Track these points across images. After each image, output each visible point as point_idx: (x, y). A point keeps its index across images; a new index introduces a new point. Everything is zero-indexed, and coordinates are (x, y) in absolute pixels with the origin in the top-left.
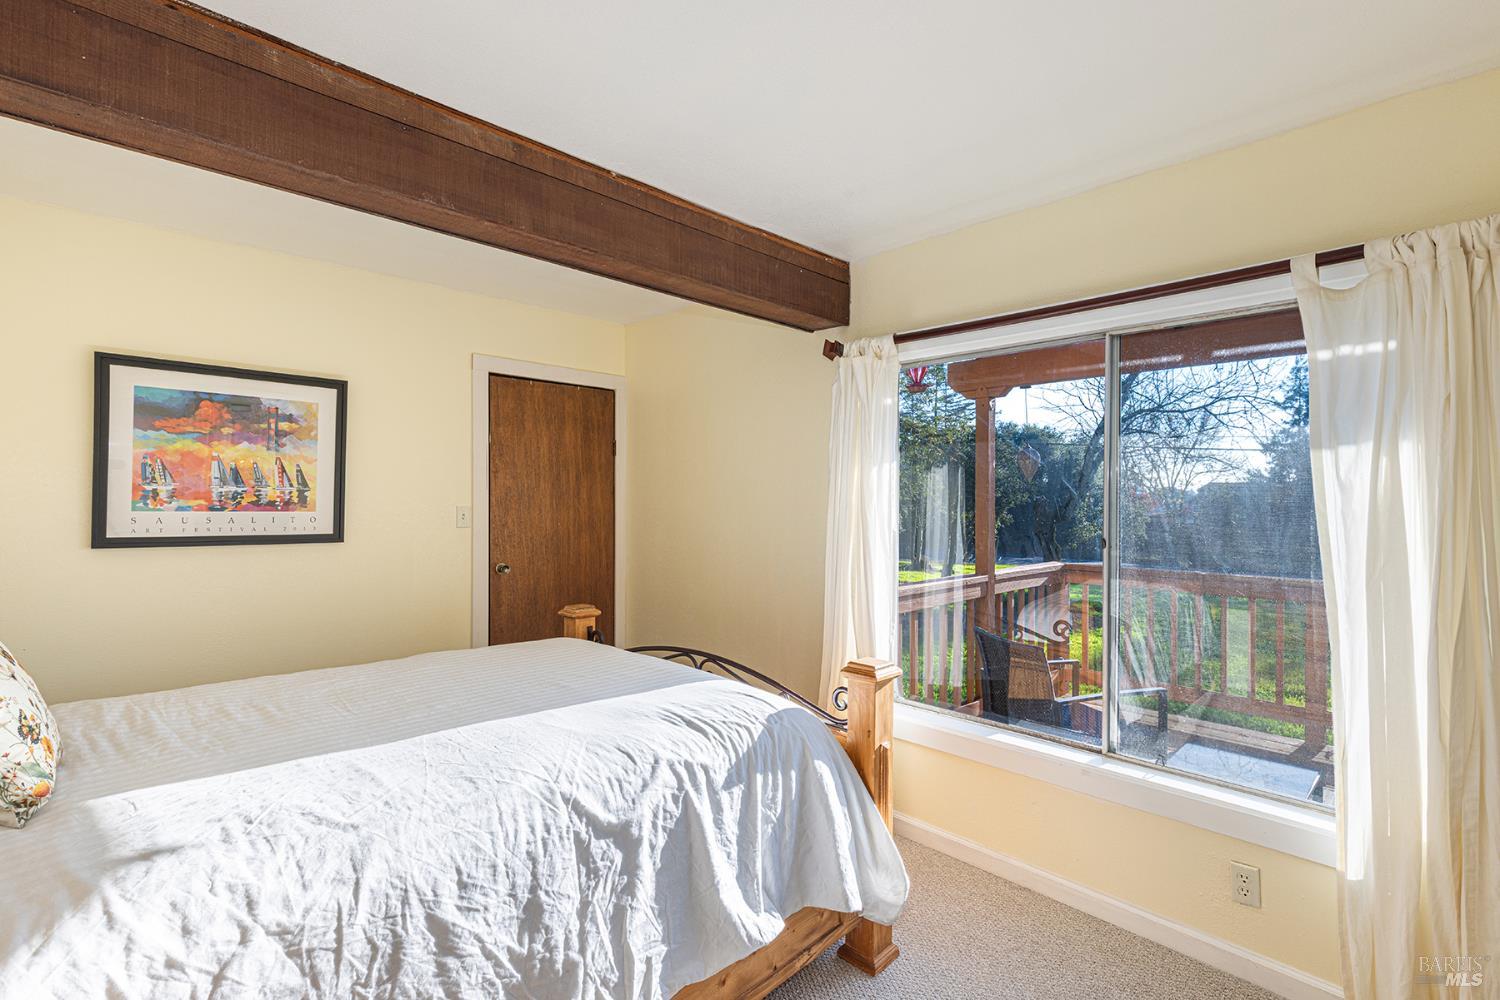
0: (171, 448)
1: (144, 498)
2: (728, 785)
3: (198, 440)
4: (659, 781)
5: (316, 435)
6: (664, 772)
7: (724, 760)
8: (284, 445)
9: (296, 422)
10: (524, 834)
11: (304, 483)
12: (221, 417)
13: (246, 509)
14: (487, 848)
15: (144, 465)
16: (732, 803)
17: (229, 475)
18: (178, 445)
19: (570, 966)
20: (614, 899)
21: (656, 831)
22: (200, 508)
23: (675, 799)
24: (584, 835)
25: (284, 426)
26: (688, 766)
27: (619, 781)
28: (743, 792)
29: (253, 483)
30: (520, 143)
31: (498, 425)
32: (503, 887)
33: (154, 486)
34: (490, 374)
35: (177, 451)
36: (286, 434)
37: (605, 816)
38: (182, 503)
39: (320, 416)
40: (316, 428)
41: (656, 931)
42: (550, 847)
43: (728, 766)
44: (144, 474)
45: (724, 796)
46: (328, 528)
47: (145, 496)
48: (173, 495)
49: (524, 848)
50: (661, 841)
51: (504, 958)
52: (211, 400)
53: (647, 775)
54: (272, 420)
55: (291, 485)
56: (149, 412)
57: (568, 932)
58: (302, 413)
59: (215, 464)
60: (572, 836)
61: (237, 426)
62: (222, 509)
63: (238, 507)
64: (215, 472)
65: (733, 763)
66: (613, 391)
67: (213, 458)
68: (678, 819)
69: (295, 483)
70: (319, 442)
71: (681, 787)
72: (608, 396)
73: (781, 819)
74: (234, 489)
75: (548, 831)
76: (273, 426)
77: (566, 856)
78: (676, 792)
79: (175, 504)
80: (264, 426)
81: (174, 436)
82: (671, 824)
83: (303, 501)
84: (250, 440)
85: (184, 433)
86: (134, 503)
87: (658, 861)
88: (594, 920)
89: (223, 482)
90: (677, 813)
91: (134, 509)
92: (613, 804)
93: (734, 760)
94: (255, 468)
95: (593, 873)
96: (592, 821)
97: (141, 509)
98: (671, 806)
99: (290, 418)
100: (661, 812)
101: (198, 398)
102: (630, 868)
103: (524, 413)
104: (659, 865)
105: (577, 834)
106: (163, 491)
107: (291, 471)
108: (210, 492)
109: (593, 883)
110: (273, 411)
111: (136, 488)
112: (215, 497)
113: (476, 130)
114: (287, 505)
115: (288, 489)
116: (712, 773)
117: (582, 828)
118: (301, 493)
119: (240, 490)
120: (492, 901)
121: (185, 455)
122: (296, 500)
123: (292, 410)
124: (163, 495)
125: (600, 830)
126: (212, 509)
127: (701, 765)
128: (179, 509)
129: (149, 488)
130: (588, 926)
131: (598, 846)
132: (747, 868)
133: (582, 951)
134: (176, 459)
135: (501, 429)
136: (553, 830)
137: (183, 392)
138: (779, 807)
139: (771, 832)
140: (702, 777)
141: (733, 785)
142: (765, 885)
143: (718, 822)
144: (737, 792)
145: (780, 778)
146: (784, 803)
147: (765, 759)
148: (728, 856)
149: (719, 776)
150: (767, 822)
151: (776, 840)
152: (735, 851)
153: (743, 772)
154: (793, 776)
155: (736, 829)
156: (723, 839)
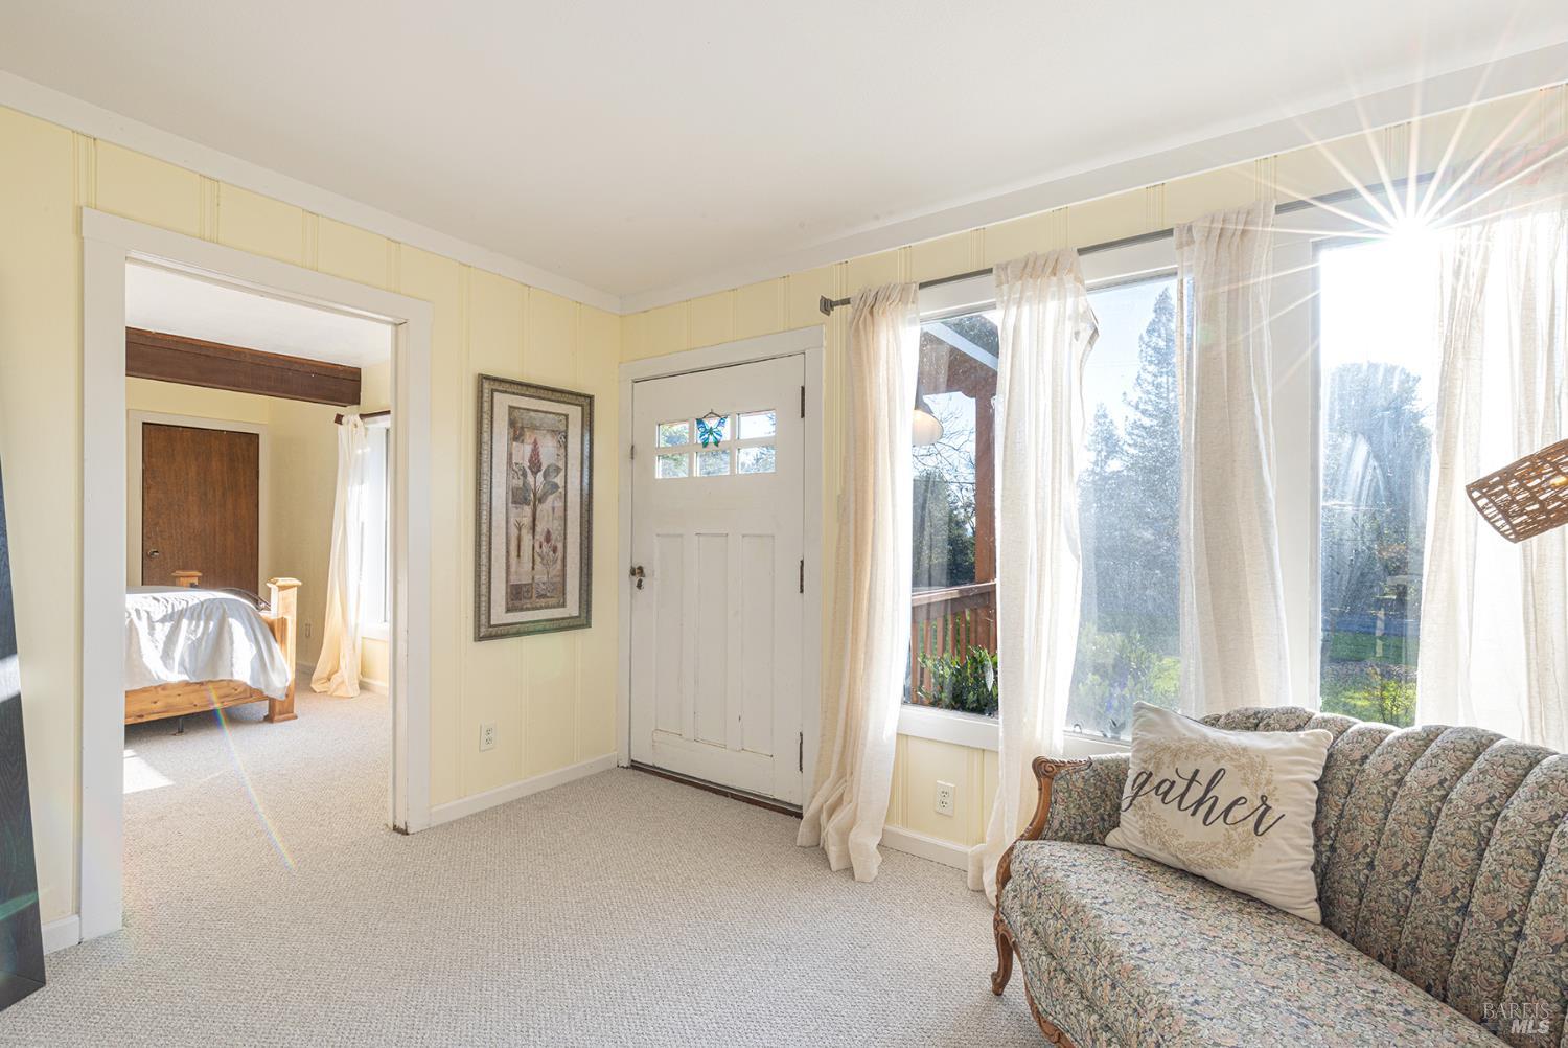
2: (163, 620)
16: (162, 631)
28: (172, 626)
31: (150, 457)
34: (144, 423)
43: (164, 615)
45: (158, 626)
65: (169, 613)
66: (258, 435)
72: (253, 439)
73: (200, 640)
93: (170, 611)
103: (173, 450)
116: (151, 614)
127: (146, 611)
132: (168, 654)
135: (153, 460)
138: (199, 635)
139: (190, 642)
140: (144, 615)
141: (167, 621)
142: (182, 664)
143: (151, 634)
144: (168, 625)
145: (202, 624)
146: (203, 634)
147: (192, 615)
148: (156, 647)
149: (157, 616)
150: (189, 639)
151: (195, 647)
152: (161, 646)
153: (175, 617)
154: (212, 624)
155: (164, 639)
156: (154, 641)
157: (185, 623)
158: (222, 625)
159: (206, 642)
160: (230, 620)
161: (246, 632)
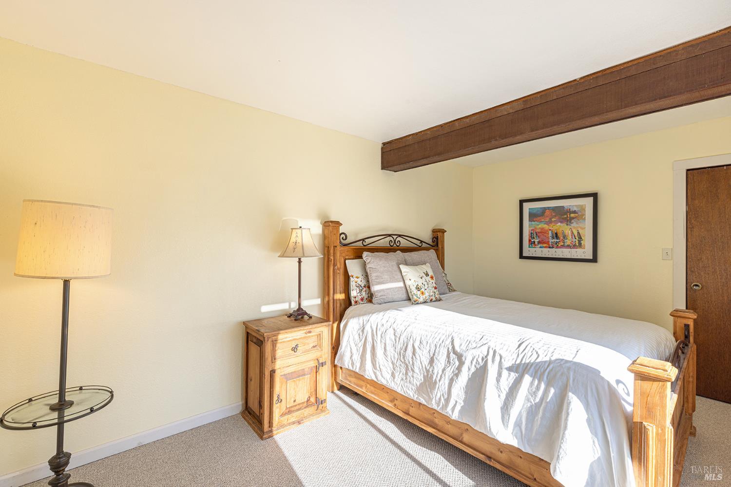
0: (538, 227)
1: (532, 244)
2: (510, 369)
3: (545, 224)
4: (480, 350)
5: (585, 218)
6: (485, 349)
7: (513, 359)
8: (573, 223)
9: (577, 213)
10: (437, 340)
11: (580, 238)
12: (552, 214)
13: (560, 248)
14: (428, 337)
15: (531, 233)
16: (507, 379)
17: (554, 235)
18: (540, 226)
19: (436, 382)
20: (452, 374)
21: (472, 364)
22: (546, 247)
23: (483, 359)
24: (450, 350)
25: (572, 215)
26: (495, 352)
27: (470, 342)
28: (516, 378)
29: (562, 238)
30: (525, 99)
31: (694, 199)
32: (428, 349)
33: (534, 240)
35: (540, 228)
36: (573, 218)
37: (457, 348)
38: (541, 245)
39: (586, 209)
40: (585, 215)
41: (462, 396)
42: (441, 347)
43: (513, 362)
44: (531, 236)
45: (505, 373)
46: (590, 256)
47: (532, 243)
48: (539, 243)
49: (435, 343)
50: (473, 369)
51: (424, 367)
52: (549, 209)
53: (479, 346)
54: (568, 214)
55: (576, 239)
56: (533, 216)
57: (438, 373)
58: (579, 209)
59: (550, 232)
60: (447, 348)
61: (557, 217)
62: (553, 248)
63: (557, 247)
64: (550, 234)
65: (517, 363)
67: (550, 230)
68: (481, 367)
69: (577, 238)
70: (586, 220)
71: (486, 357)
73: (538, 406)
74: (556, 240)
75: (442, 342)
76: (569, 216)
77: (444, 352)
78: (484, 357)
79: (539, 246)
80: (565, 216)
81: (539, 223)
82: (478, 367)
83: (580, 245)
84: (561, 222)
85: (541, 222)
86: (529, 245)
87: (470, 375)
88: (445, 375)
89: (553, 238)
90: (481, 364)
91: (529, 247)
92: (462, 347)
93: (518, 362)
94: (563, 233)
95: (449, 362)
96: (453, 348)
97: (531, 247)
98: (480, 360)
99: (575, 212)
100: (475, 360)
101: (544, 210)
102: (459, 369)
104: (470, 377)
105: (448, 348)
106: (536, 241)
107: (575, 233)
108: (549, 242)
109: (448, 365)
110: (569, 211)
111: (530, 241)
112: (550, 244)
113: (508, 107)
114: (575, 247)
115: (574, 240)
116: (503, 360)
117: (450, 348)
118: (579, 242)
119: (558, 241)
120: (424, 350)
121: (542, 229)
122: (577, 244)
123: (575, 209)
124: (536, 243)
125: (455, 352)
126: (550, 248)
127: (500, 355)
128: (540, 247)
129: (533, 240)
130: (443, 376)
131: (452, 356)
132: (507, 407)
133: (439, 381)
134: (539, 231)
135: (697, 202)
136: (444, 343)
137: (541, 208)
138: (537, 400)
139: (529, 405)
140: (497, 358)
141: (513, 371)
142: (518, 424)
143: (498, 381)
144: (513, 375)
145: (543, 386)
146: (542, 399)
147: (536, 372)
148: (499, 396)
149: (507, 364)
150: (528, 400)
151: (532, 412)
152: (503, 396)
153: (520, 370)
154: (552, 391)
155: (507, 389)
156: (498, 388)
157: (527, 379)
158: (561, 403)
159: (544, 411)
160: (570, 394)
161: (589, 421)
